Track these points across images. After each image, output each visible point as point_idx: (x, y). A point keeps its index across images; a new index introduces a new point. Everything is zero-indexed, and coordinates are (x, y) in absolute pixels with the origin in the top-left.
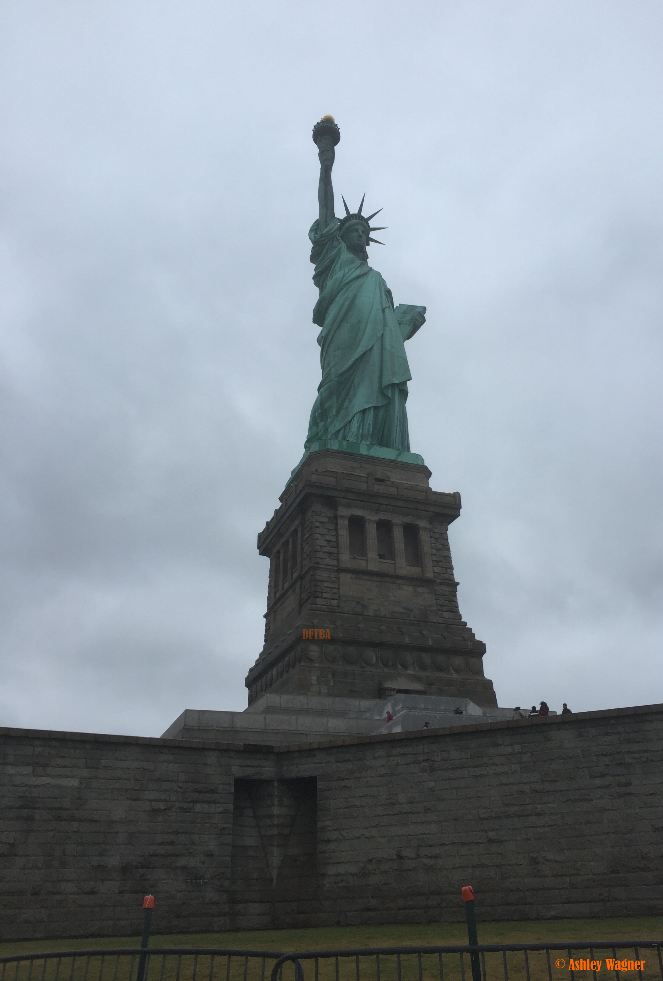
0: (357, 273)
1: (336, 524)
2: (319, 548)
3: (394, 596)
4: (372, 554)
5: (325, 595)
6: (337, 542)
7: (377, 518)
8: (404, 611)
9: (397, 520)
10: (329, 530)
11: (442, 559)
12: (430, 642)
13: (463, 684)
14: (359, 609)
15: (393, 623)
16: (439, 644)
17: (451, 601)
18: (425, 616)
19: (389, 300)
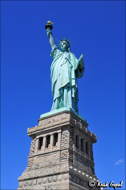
1: (36, 141)
5: (30, 165)
7: (46, 135)
9: (52, 133)
11: (64, 141)
12: (52, 173)
13: (59, 185)
14: (37, 167)
15: (44, 169)
16: (54, 172)
17: (65, 155)
18: (55, 163)
19: (66, 61)
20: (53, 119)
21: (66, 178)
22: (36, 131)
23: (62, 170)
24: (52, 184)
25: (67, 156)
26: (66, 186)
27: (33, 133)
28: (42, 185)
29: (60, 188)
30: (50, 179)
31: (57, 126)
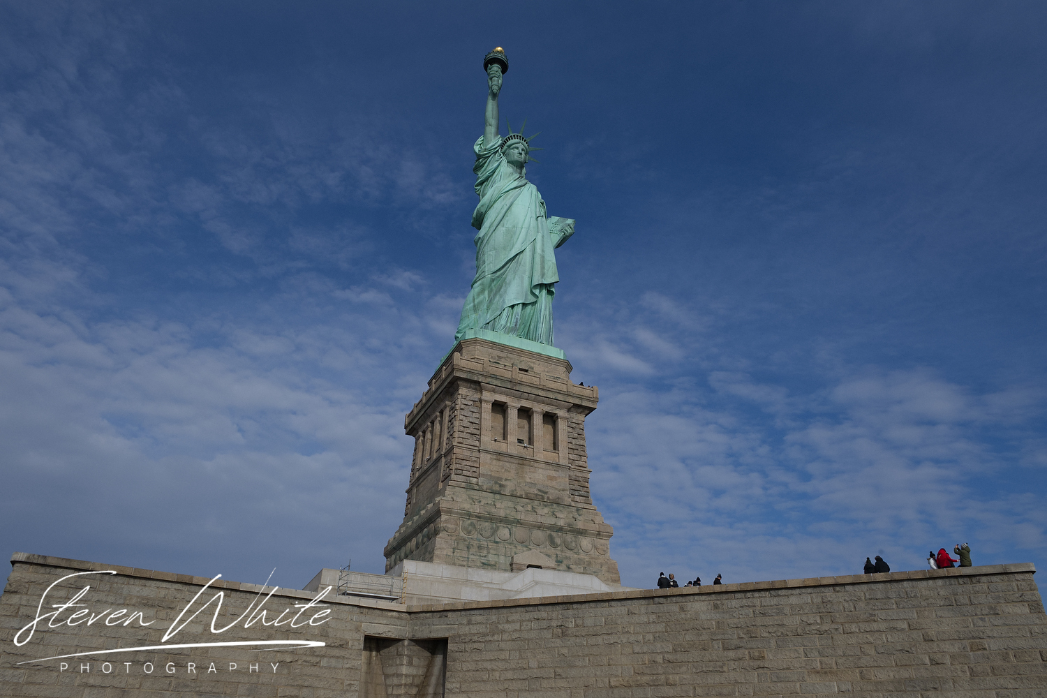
0: (516, 184)
1: (481, 407)
2: (462, 429)
3: (530, 479)
4: (512, 438)
5: (465, 473)
6: (480, 424)
7: (518, 405)
8: (540, 494)
9: (538, 408)
10: (473, 413)
11: (578, 447)
12: (561, 523)
13: (590, 564)
14: (497, 488)
15: (527, 504)
16: (569, 525)
17: (583, 486)
18: (558, 498)
20: (528, 364)
22: (486, 376)
24: (565, 555)
27: (474, 378)
29: (595, 572)
30: (558, 541)
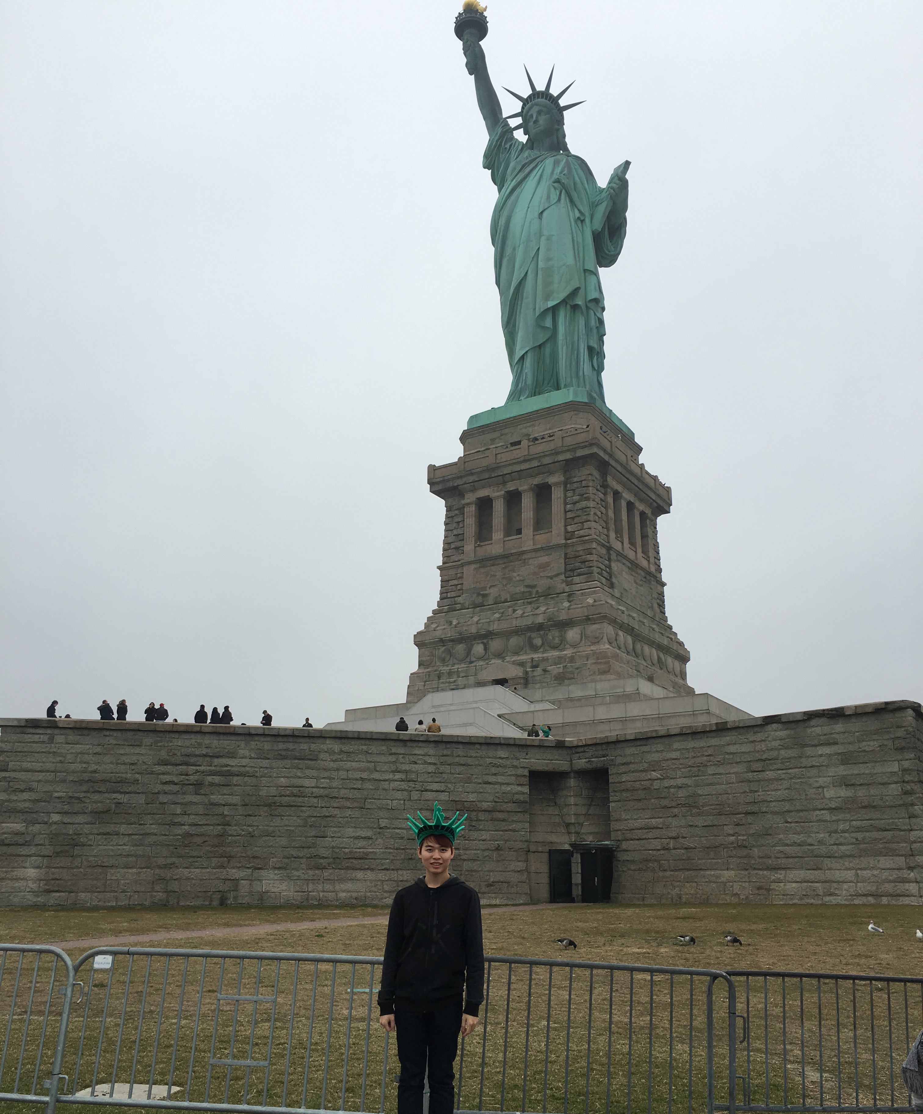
1: (465, 513)
2: (446, 546)
3: (518, 575)
4: (498, 535)
5: (449, 595)
7: (503, 492)
8: (528, 590)
10: (458, 523)
11: (579, 513)
12: (540, 619)
13: (572, 659)
14: (480, 599)
15: (509, 607)
16: (549, 620)
17: (584, 562)
18: (549, 588)
19: (558, 192)
20: (525, 431)
21: (596, 638)
22: (461, 477)
23: (578, 612)
24: (545, 655)
25: (591, 567)
26: (601, 663)
27: (451, 484)
28: (508, 659)
29: (577, 669)
30: (538, 642)
31: (547, 460)
